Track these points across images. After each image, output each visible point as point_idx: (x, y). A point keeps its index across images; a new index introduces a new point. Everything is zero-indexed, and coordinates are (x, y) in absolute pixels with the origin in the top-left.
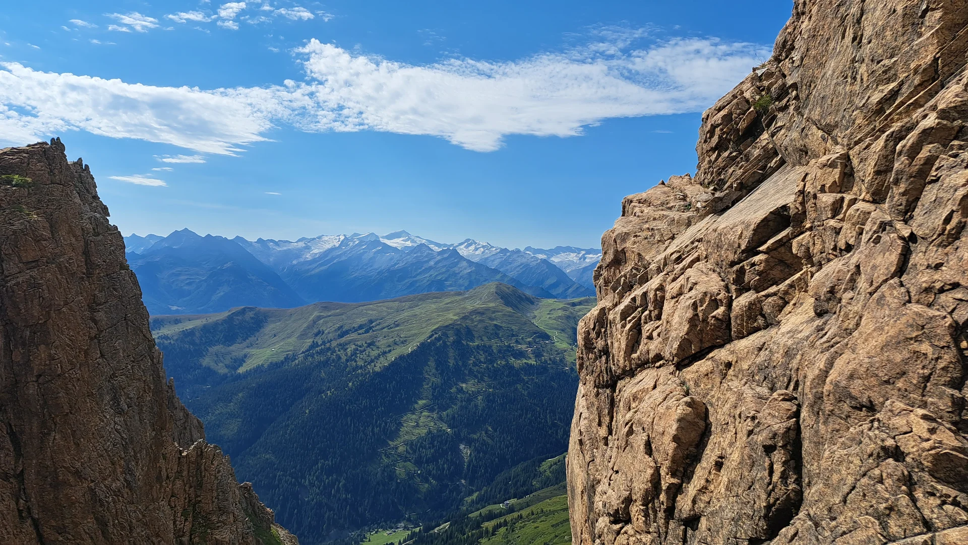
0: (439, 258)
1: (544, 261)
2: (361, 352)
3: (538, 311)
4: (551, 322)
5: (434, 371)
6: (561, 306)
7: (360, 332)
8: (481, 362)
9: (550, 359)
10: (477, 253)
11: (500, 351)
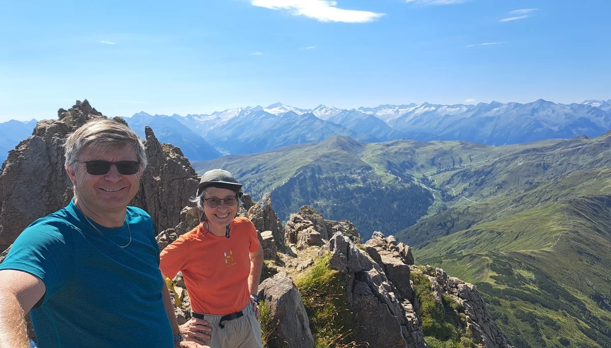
0: (302, 119)
1: (371, 116)
2: (254, 186)
3: (365, 152)
4: (373, 158)
5: (299, 195)
6: (380, 147)
7: (253, 172)
8: (328, 188)
9: (373, 183)
10: (327, 114)
11: (340, 180)
